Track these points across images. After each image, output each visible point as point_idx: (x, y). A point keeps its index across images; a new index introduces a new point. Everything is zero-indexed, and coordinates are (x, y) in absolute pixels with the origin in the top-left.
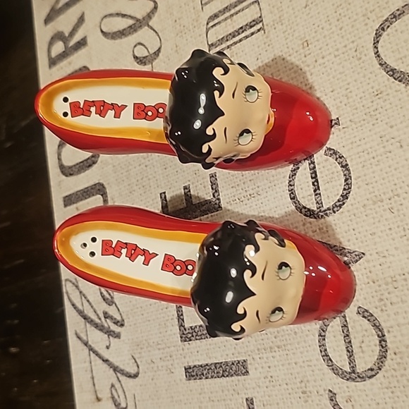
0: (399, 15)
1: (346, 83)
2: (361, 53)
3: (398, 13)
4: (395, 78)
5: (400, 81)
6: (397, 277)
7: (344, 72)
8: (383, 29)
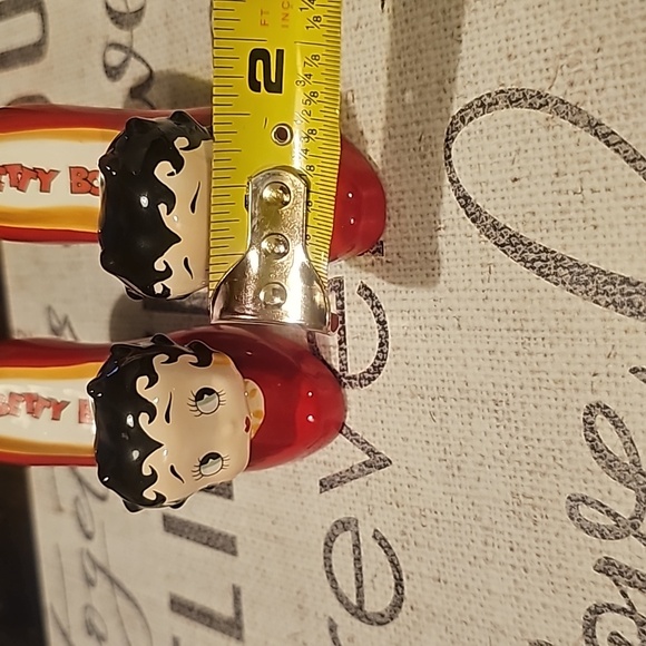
0: (490, 105)
1: (400, 188)
2: (426, 148)
3: (489, 100)
4: (467, 213)
5: (474, 221)
7: (399, 169)
8: (463, 120)
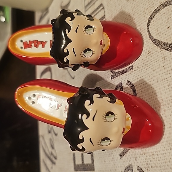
4: (156, 44)
6: (154, 152)
8: (151, 18)
